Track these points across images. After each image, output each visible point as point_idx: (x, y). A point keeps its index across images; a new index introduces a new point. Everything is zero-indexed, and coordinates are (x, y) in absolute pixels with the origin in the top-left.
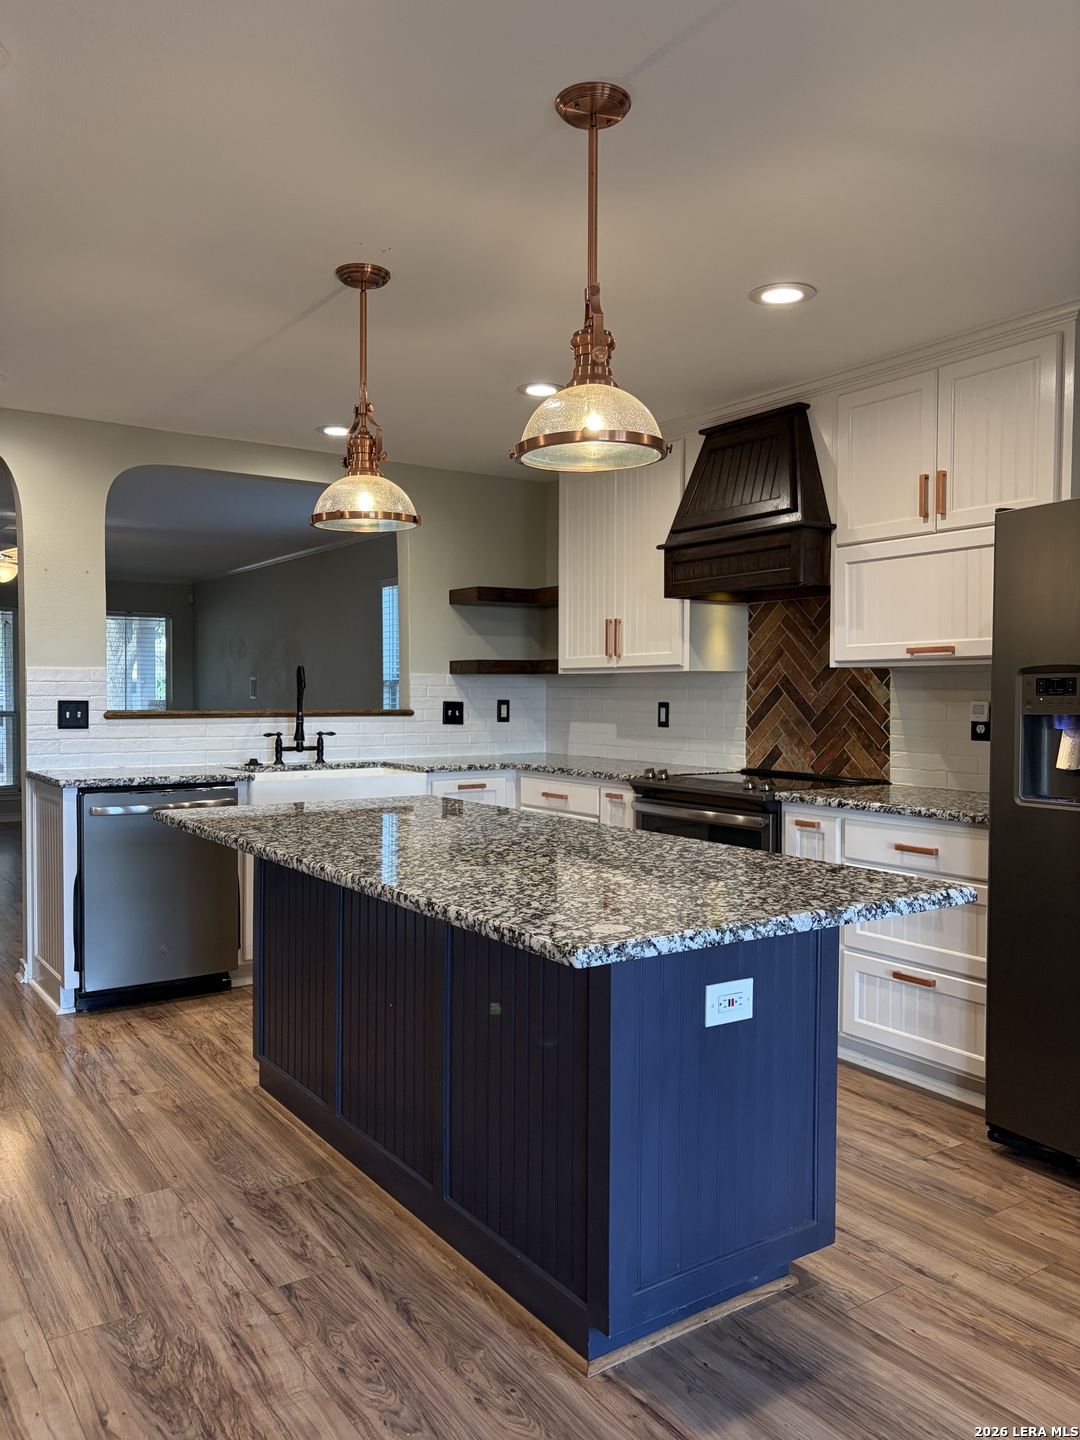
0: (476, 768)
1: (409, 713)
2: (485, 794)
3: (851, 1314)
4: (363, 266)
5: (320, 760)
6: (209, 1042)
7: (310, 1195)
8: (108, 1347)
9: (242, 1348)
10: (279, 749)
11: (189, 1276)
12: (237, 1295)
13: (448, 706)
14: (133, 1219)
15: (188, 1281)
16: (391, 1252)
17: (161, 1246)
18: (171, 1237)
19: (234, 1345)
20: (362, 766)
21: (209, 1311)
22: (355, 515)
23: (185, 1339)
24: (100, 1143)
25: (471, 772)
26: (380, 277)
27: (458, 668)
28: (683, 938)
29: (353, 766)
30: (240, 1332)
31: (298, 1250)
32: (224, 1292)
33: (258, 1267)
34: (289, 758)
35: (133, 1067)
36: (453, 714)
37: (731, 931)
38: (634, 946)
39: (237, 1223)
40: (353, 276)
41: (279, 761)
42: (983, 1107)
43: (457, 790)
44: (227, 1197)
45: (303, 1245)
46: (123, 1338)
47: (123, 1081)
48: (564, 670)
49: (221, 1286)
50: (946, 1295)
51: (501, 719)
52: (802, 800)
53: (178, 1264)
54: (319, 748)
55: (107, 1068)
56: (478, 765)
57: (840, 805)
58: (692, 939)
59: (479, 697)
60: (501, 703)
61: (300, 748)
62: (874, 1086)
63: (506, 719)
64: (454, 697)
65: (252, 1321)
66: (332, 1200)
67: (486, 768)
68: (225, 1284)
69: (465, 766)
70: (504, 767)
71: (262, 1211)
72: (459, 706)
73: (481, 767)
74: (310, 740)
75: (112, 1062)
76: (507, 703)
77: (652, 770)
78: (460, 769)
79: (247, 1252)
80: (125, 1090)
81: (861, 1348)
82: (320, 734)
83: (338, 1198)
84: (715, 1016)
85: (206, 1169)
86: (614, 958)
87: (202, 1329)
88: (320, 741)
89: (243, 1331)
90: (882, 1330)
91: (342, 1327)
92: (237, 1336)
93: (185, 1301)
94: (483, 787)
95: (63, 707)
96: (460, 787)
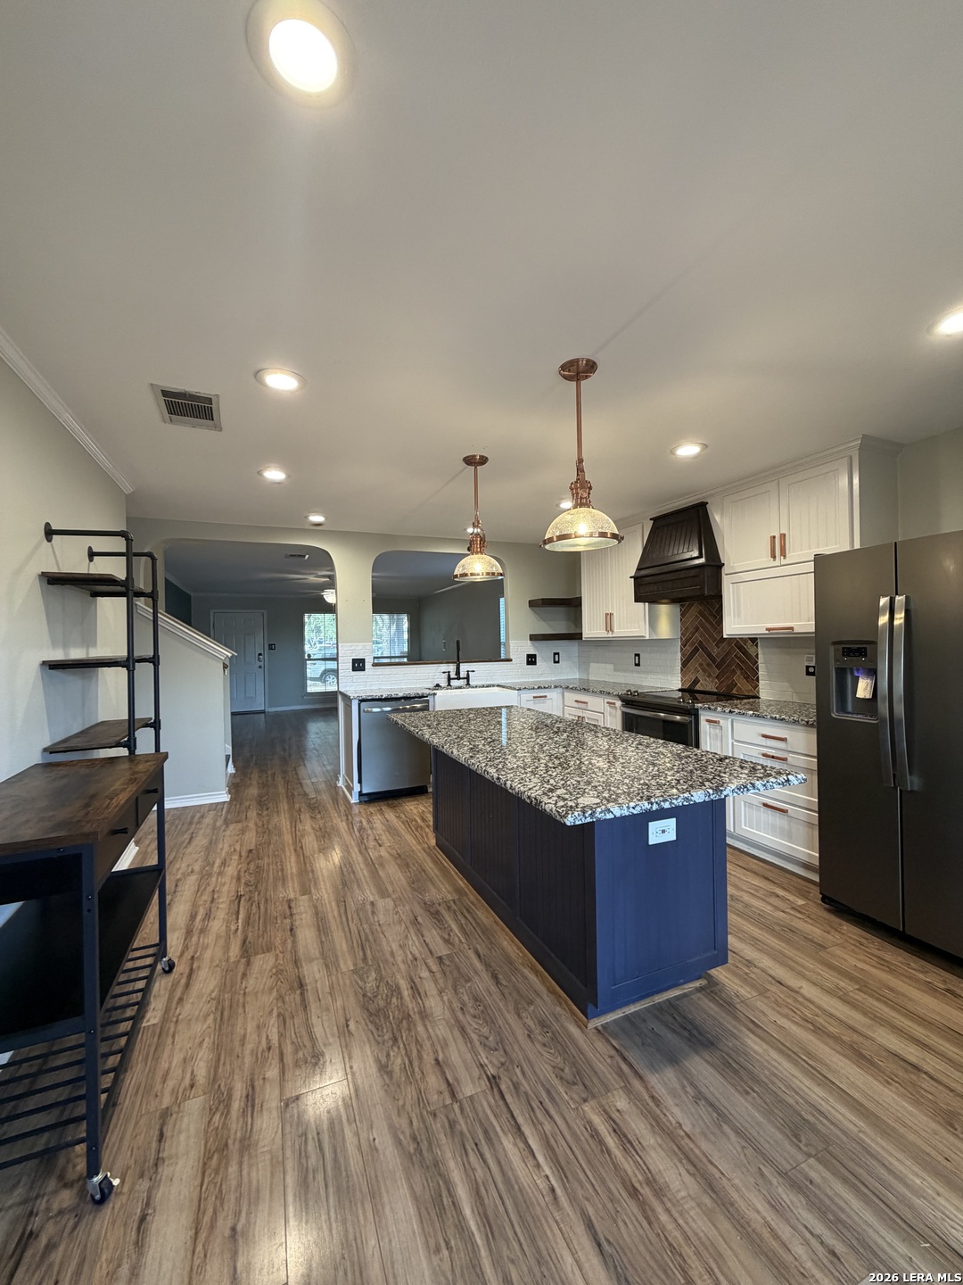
0: (542, 688)
1: (510, 660)
2: (546, 701)
3: (738, 1006)
4: (475, 456)
5: (468, 684)
6: (416, 820)
7: (455, 907)
8: (354, 983)
9: (415, 989)
10: (449, 679)
11: (395, 946)
12: (416, 959)
13: (529, 656)
14: (373, 913)
15: (394, 948)
16: (491, 943)
17: (384, 928)
18: (389, 924)
19: (412, 988)
20: (488, 686)
21: (402, 967)
22: (472, 574)
23: (390, 982)
24: (362, 871)
25: (540, 690)
26: (483, 460)
27: (533, 638)
28: (628, 808)
29: (483, 686)
30: (415, 980)
31: (447, 937)
32: (410, 956)
33: (427, 944)
34: (454, 683)
35: (380, 832)
36: (531, 660)
37: (657, 803)
38: (600, 813)
39: (420, 919)
40: (469, 461)
41: (449, 685)
42: (818, 881)
44: (416, 904)
45: (449, 935)
46: (362, 979)
47: (375, 839)
48: (585, 638)
49: (409, 953)
50: (796, 1000)
51: (555, 662)
52: (709, 708)
53: (390, 939)
54: (468, 678)
55: (369, 832)
57: (730, 712)
58: (633, 808)
59: (544, 652)
60: (555, 654)
61: (459, 678)
62: (753, 864)
63: (558, 662)
64: (532, 652)
65: (422, 975)
66: (465, 911)
67: (547, 688)
68: (411, 953)
69: (536, 687)
70: (556, 687)
71: (432, 914)
72: (534, 656)
73: (544, 687)
74: (463, 674)
75: (372, 828)
76: (558, 654)
77: (630, 691)
78: (534, 688)
79: (423, 936)
80: (376, 844)
81: (744, 1029)
82: (468, 671)
83: (467, 910)
84: (654, 839)
85: (408, 888)
86: (589, 820)
87: (398, 977)
88: (468, 675)
89: (417, 980)
90: (755, 1018)
91: (464, 984)
92: (414, 982)
93: (391, 959)
94: (546, 697)
95: (354, 661)
96: (534, 697)
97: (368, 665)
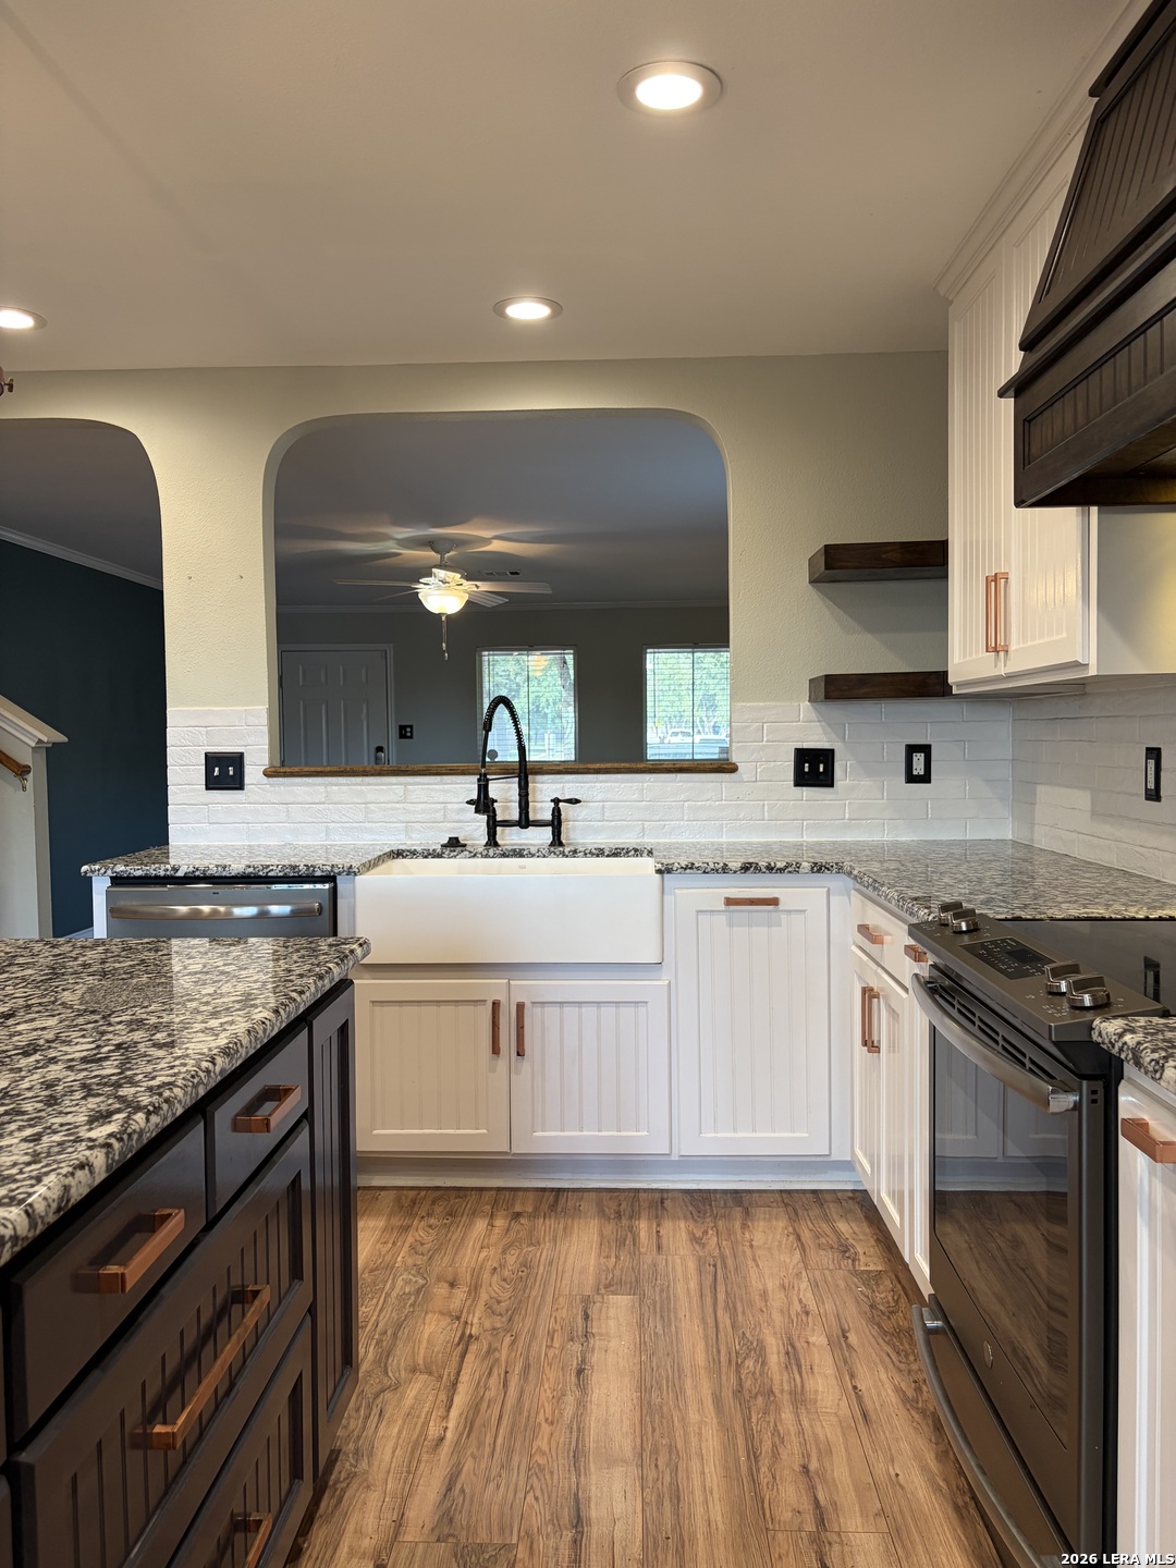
0: (758, 869)
1: (733, 769)
2: (784, 917)
5: (557, 841)
10: (493, 825)
13: (802, 755)
20: (616, 853)
25: (748, 875)
29: (600, 853)
34: (507, 838)
36: (814, 768)
41: (492, 841)
43: (723, 907)
48: (960, 685)
51: (911, 778)
54: (556, 823)
56: (763, 864)
59: (867, 740)
60: (911, 750)
61: (525, 822)
63: (926, 778)
64: (817, 740)
67: (781, 870)
69: (735, 865)
72: (827, 756)
73: (770, 868)
74: (542, 810)
76: (926, 749)
78: (725, 869)
82: (556, 801)
88: (557, 813)
94: (774, 902)
95: (212, 760)
96: (729, 902)
97: (253, 772)
